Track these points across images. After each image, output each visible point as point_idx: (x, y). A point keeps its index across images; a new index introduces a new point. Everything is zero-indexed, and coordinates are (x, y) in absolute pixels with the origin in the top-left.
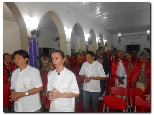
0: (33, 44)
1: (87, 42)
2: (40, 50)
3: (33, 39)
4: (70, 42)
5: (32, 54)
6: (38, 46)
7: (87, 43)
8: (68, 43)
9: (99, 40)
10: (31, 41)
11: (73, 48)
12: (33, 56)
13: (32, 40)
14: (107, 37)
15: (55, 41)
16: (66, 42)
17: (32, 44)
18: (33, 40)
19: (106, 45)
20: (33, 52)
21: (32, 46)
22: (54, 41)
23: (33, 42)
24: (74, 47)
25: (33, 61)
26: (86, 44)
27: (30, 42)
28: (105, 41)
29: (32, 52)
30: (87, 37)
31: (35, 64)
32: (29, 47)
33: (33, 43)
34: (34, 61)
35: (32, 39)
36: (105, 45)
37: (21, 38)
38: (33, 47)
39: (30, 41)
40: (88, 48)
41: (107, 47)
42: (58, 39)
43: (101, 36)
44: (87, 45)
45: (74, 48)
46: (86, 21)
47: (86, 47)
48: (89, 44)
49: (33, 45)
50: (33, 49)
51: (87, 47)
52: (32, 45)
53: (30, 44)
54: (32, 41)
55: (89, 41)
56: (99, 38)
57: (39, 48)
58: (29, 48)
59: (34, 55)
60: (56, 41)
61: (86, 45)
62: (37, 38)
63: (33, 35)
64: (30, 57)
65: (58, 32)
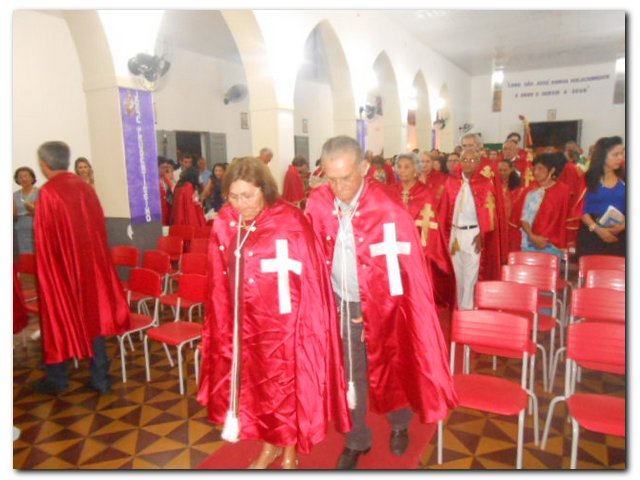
0: (138, 118)
1: (361, 110)
2: (165, 141)
3: (140, 92)
4: (292, 108)
5: (138, 157)
7: (364, 114)
8: (285, 110)
9: (412, 99)
10: (131, 102)
11: (301, 133)
12: (143, 167)
13: (136, 97)
14: (444, 88)
15: (226, 102)
16: (276, 108)
17: (136, 115)
18: (140, 97)
19: (442, 122)
20: (141, 147)
21: (138, 125)
22: (223, 103)
23: (137, 105)
24: (305, 128)
25: (141, 187)
26: (358, 117)
27: (127, 106)
28: (438, 104)
29: (138, 149)
31: (150, 200)
32: (124, 128)
33: (138, 112)
34: (145, 189)
35: (133, 91)
36: (435, 123)
38: (139, 129)
39: (125, 103)
40: (363, 137)
41: (446, 128)
42: (236, 94)
43: (419, 80)
44: (360, 121)
45: (305, 135)
47: (358, 131)
48: (370, 117)
50: (140, 137)
51: (360, 128)
52: (135, 120)
53: (128, 118)
54: (135, 104)
55: (369, 104)
56: (414, 92)
57: (161, 133)
58: (125, 134)
59: (144, 160)
60: (231, 104)
61: (358, 121)
62: (155, 91)
63: (137, 77)
64: (130, 172)
65: (240, 62)
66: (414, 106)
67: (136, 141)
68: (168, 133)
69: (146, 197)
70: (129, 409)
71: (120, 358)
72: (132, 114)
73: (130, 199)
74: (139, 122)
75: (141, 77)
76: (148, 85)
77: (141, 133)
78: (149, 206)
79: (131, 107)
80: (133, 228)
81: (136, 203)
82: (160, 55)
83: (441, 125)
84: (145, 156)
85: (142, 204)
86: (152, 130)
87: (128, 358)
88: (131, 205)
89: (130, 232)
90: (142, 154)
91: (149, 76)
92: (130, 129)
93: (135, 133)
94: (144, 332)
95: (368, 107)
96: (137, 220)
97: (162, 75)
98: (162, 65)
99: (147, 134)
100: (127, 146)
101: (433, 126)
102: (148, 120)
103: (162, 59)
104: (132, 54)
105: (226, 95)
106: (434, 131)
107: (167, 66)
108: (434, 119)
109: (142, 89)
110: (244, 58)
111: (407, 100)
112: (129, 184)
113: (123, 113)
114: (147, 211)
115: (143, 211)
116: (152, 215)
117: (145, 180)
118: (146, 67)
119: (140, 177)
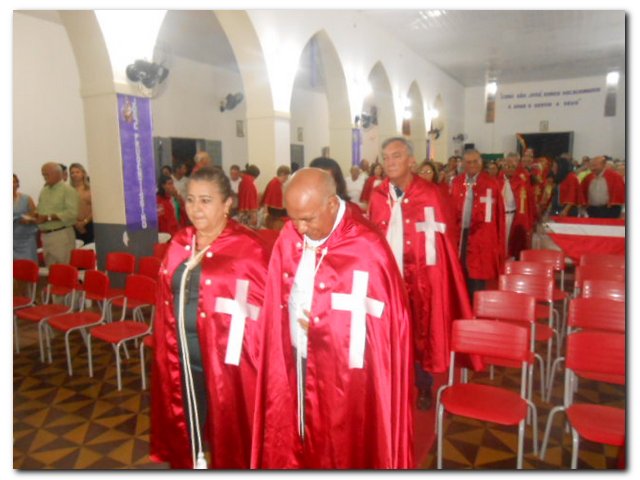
0: (135, 124)
1: (357, 119)
2: (160, 149)
3: (138, 98)
4: (289, 116)
5: (135, 163)
7: (359, 123)
8: (282, 118)
9: (406, 109)
10: (129, 108)
11: (297, 142)
12: (140, 174)
13: (134, 104)
14: (439, 98)
15: (222, 109)
16: (273, 117)
17: (134, 121)
18: (137, 104)
19: (436, 132)
20: (138, 154)
21: (134, 131)
22: (219, 112)
23: (135, 112)
24: (300, 136)
25: (139, 193)
26: (354, 126)
27: (124, 112)
28: (431, 115)
29: (135, 157)
31: (146, 206)
32: (121, 135)
33: (135, 118)
34: (142, 195)
35: (131, 98)
36: (430, 133)
37: (86, 97)
38: (136, 136)
39: (123, 109)
40: (359, 146)
41: (440, 138)
42: (232, 102)
43: (414, 91)
44: (355, 131)
45: (301, 143)
46: (355, 26)
47: (353, 139)
48: (365, 126)
49: (135, 128)
50: (137, 144)
51: (355, 136)
52: (132, 126)
53: (125, 124)
54: (132, 110)
55: (365, 113)
56: (408, 102)
58: (122, 140)
59: (141, 167)
60: (226, 111)
61: (354, 130)
62: (153, 98)
63: (135, 84)
64: (126, 178)
65: (238, 71)
66: (408, 116)
67: (132, 147)
68: (164, 140)
69: (142, 204)
70: (123, 418)
71: (115, 366)
72: (129, 120)
73: (126, 205)
74: (137, 129)
75: (140, 84)
76: (146, 92)
77: (139, 139)
78: (145, 212)
79: (128, 113)
80: (129, 235)
81: (132, 210)
82: (158, 62)
83: (435, 135)
84: (142, 163)
85: (138, 212)
86: (150, 136)
87: (123, 366)
88: (127, 211)
89: (126, 239)
90: (139, 160)
91: (147, 83)
92: (126, 136)
93: (132, 140)
94: (140, 340)
95: (363, 116)
96: (133, 227)
97: (160, 82)
98: (160, 72)
99: (144, 141)
100: (124, 153)
101: (427, 136)
102: (145, 125)
103: (161, 66)
104: (131, 62)
105: (222, 103)
106: (428, 141)
107: (166, 72)
108: (428, 128)
109: (140, 95)
110: (242, 66)
111: (401, 110)
112: (125, 190)
113: (121, 122)
114: (143, 217)
115: (139, 217)
116: (148, 222)
117: (141, 187)
118: (144, 74)
119: (136, 183)
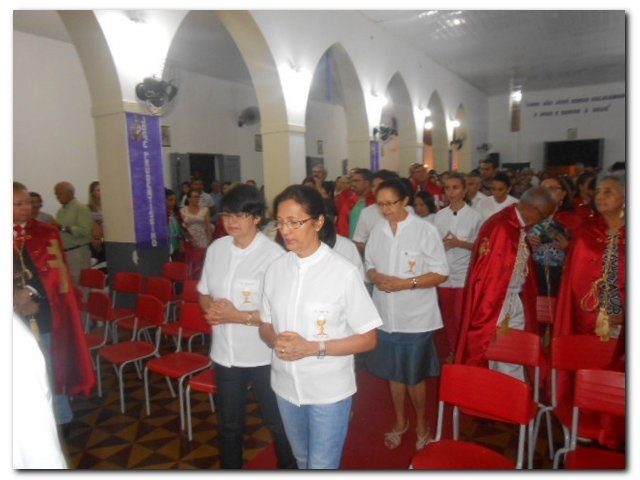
0: (145, 142)
1: (375, 131)
2: (178, 164)
3: (146, 116)
4: (304, 130)
5: (145, 182)
6: (169, 146)
7: (378, 135)
8: (295, 132)
9: (427, 120)
10: (139, 127)
11: (314, 154)
12: (150, 192)
13: (144, 122)
14: (461, 107)
15: (240, 124)
16: (288, 131)
17: (143, 140)
18: (147, 122)
19: (458, 142)
20: (148, 171)
21: (144, 150)
22: (237, 126)
23: (144, 130)
24: (320, 150)
25: (148, 211)
26: (372, 139)
27: (134, 131)
28: (452, 125)
29: (144, 174)
30: (376, 105)
31: (156, 225)
32: (131, 154)
33: (145, 137)
34: (151, 213)
35: (140, 117)
36: (452, 143)
37: (98, 116)
38: (146, 154)
39: (132, 128)
40: (377, 158)
41: (462, 150)
42: (250, 117)
43: (435, 102)
44: (374, 143)
45: (320, 156)
46: (372, 38)
47: (372, 152)
48: (384, 138)
50: (147, 162)
51: (374, 149)
52: (141, 145)
53: (135, 142)
54: (142, 129)
55: (383, 125)
56: (427, 112)
57: (173, 156)
58: (131, 158)
59: (151, 185)
60: (245, 126)
61: (372, 142)
62: (162, 116)
63: (144, 102)
64: (135, 197)
65: (251, 85)
66: (429, 126)
67: (142, 165)
68: (181, 155)
69: (152, 222)
72: (139, 140)
73: (136, 224)
74: (146, 147)
75: (148, 103)
76: (155, 110)
77: (148, 158)
78: (156, 230)
79: (138, 132)
80: (139, 255)
81: (142, 228)
82: (166, 81)
83: (458, 146)
84: (151, 180)
85: (148, 229)
86: (159, 154)
88: (137, 230)
89: (135, 258)
90: (148, 178)
91: (157, 103)
92: (136, 154)
93: (142, 158)
95: (382, 128)
96: (142, 245)
97: (170, 100)
98: (169, 90)
99: (154, 159)
100: (133, 171)
101: (449, 146)
102: (155, 143)
103: (170, 84)
104: (140, 79)
105: (241, 118)
106: (451, 152)
107: (175, 91)
108: (450, 138)
109: (148, 113)
110: (256, 80)
111: (422, 119)
112: (135, 209)
113: (130, 139)
114: (153, 235)
115: (149, 236)
116: (158, 240)
117: (151, 205)
118: (152, 92)
119: (146, 202)
